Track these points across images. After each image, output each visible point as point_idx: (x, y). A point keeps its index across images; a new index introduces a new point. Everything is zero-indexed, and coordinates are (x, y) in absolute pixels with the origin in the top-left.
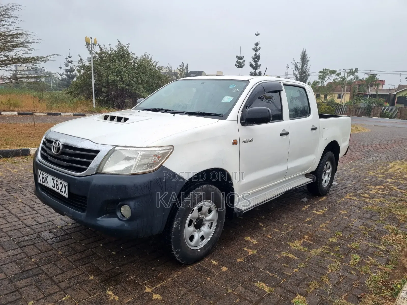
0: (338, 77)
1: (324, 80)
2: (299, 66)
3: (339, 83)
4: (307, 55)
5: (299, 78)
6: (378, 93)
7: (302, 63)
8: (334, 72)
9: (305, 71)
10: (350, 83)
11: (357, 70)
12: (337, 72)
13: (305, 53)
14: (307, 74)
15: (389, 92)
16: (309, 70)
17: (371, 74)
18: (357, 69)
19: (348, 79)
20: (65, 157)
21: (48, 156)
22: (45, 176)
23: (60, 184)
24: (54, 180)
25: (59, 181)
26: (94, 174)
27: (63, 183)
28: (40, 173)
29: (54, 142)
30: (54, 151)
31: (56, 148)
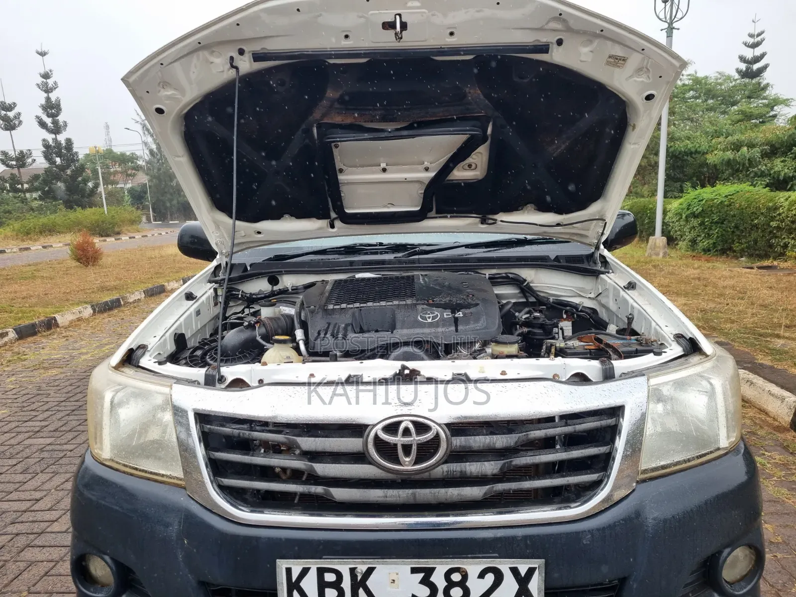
5: (155, 150)
20: (473, 468)
21: (319, 489)
22: (353, 571)
23: (482, 575)
24: (429, 572)
25: (473, 567)
26: (634, 490)
27: (505, 566)
28: (305, 572)
29: (374, 426)
30: (397, 461)
31: (407, 449)
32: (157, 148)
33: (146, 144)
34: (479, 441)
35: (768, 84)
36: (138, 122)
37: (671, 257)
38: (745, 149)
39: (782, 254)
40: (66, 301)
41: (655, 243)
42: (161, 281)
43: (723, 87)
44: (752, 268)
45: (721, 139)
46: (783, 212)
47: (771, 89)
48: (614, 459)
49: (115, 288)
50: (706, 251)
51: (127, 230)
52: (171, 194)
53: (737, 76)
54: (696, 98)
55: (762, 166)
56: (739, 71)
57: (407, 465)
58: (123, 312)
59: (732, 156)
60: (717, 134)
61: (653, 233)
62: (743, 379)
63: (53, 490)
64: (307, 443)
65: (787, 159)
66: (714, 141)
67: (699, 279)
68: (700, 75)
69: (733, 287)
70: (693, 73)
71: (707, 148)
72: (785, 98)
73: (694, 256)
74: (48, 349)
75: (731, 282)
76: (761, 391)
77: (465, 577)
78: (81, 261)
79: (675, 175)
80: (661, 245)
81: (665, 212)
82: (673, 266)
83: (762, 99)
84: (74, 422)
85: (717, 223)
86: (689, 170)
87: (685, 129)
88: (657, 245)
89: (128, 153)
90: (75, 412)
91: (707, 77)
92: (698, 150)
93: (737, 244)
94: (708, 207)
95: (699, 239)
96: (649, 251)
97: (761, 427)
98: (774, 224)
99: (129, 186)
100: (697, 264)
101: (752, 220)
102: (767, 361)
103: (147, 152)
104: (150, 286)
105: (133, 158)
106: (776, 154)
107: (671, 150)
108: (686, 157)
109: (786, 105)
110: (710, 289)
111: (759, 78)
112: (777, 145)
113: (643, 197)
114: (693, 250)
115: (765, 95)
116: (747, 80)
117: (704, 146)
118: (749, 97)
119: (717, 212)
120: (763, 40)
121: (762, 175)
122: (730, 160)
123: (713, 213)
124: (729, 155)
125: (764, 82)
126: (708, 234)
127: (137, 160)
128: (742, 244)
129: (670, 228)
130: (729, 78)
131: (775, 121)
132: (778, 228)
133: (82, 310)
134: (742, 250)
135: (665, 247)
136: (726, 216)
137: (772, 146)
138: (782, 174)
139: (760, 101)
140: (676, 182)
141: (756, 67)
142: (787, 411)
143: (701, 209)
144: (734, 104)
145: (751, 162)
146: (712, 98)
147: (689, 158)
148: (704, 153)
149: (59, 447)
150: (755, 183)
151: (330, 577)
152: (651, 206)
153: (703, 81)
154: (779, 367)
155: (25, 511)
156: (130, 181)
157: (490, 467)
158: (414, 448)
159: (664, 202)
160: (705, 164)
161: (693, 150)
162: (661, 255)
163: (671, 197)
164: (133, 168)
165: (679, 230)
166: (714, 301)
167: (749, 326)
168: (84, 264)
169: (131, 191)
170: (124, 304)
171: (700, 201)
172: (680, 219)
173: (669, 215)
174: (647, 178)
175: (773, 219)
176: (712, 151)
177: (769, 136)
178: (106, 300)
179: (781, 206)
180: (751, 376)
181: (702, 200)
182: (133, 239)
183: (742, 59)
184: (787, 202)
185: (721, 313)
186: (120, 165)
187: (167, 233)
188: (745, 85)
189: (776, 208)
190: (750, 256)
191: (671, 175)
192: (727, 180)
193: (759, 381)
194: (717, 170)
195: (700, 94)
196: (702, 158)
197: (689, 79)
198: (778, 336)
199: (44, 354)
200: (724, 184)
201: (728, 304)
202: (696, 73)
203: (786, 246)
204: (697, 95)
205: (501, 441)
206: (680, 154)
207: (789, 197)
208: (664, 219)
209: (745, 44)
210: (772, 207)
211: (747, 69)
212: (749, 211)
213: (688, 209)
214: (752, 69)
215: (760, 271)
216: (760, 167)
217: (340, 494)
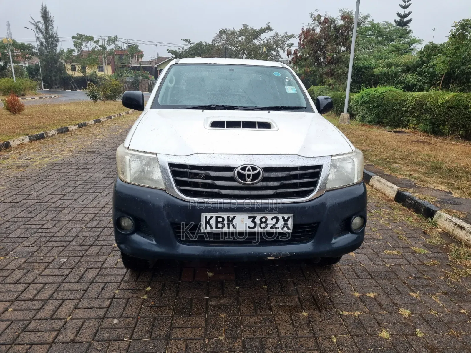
0: (97, 46)
1: (81, 48)
2: (42, 26)
3: (99, 53)
4: (50, 13)
5: (44, 43)
6: (142, 66)
7: (45, 23)
8: (91, 39)
9: (52, 35)
10: (111, 53)
11: (117, 38)
12: (95, 39)
13: (45, 11)
14: (56, 39)
15: (150, 64)
16: (57, 33)
17: (129, 44)
18: (116, 36)
19: (108, 48)
20: (271, 184)
21: (217, 190)
22: (228, 217)
23: (272, 219)
24: (254, 218)
25: (269, 216)
26: (324, 194)
27: (280, 216)
28: (211, 217)
29: (237, 168)
30: (245, 180)
31: (249, 176)
32: (46, 42)
33: (38, 38)
34: (273, 175)
35: (411, 30)
36: (32, 24)
37: (351, 124)
38: (394, 67)
39: (407, 125)
40: (12, 133)
41: (344, 117)
42: (66, 125)
43: (387, 30)
44: (391, 132)
45: (382, 61)
46: (409, 103)
47: (412, 33)
48: (318, 183)
49: (39, 127)
50: (370, 122)
51: (29, 93)
52: (56, 72)
53: (395, 24)
54: (372, 35)
55: (401, 78)
56: (396, 22)
57: (248, 182)
58: (47, 141)
59: (387, 71)
60: (380, 58)
61: (343, 112)
62: (377, 180)
63: (49, 221)
64: (213, 174)
65: (414, 74)
66: (378, 61)
67: (364, 136)
68: (375, 22)
69: (379, 140)
70: (372, 20)
71: (375, 65)
72: (419, 39)
73: (363, 125)
74: (11, 158)
75: (379, 138)
76: (383, 185)
77: (266, 219)
78: (11, 111)
79: (357, 79)
80: (347, 118)
81: (350, 100)
82: (352, 129)
83: (407, 39)
84: (46, 193)
85: (376, 107)
86: (364, 78)
87: (364, 54)
88: (345, 117)
89: (26, 44)
90: (43, 189)
91: (379, 24)
92: (370, 66)
93: (385, 119)
94: (372, 99)
95: (366, 115)
96: (340, 121)
97: (382, 200)
98: (404, 109)
99: (27, 65)
100: (364, 128)
101: (393, 107)
102: (388, 173)
103: (39, 43)
104: (60, 127)
105: (30, 47)
106: (409, 71)
107: (356, 65)
108: (363, 70)
109: (419, 43)
110: (368, 141)
111: (406, 26)
112: (410, 67)
113: (339, 91)
114: (363, 122)
115: (409, 36)
116: (400, 27)
117: (373, 65)
118: (400, 37)
119: (376, 102)
120: (410, 5)
121: (401, 82)
122: (385, 73)
123: (374, 102)
124: (385, 70)
125: (409, 29)
126: (371, 113)
127: (32, 48)
128: (387, 119)
129: (352, 109)
130: (390, 25)
131: (413, 52)
132: (406, 111)
133: (24, 138)
134: (387, 122)
135: (349, 118)
136: (381, 104)
137: (408, 67)
138: (411, 82)
139: (406, 40)
140: (357, 84)
141: (405, 20)
142: (393, 193)
143: (368, 99)
144: (392, 40)
145: (396, 75)
146: (381, 36)
147: (365, 71)
148: (373, 68)
149: (43, 204)
150: (397, 86)
151: (220, 220)
152: (343, 96)
153: (377, 26)
154: (394, 175)
155: (39, 229)
156: (27, 62)
157: (276, 184)
158: (251, 175)
159: (350, 94)
160: (372, 75)
161: (367, 66)
162: (346, 123)
163: (354, 92)
164: (30, 54)
165: (357, 110)
166: (369, 147)
167: (383, 158)
168: (13, 112)
169: (28, 68)
170: (47, 137)
171: (368, 95)
172: (357, 104)
173: (352, 101)
174: (342, 80)
175: (403, 106)
176: (377, 67)
177: (407, 61)
178: (36, 134)
179: (408, 100)
180: (381, 179)
181: (369, 95)
182: (34, 99)
183: (399, 15)
184: (411, 98)
185: (372, 152)
186: (20, 51)
187: (55, 97)
188: (399, 30)
189: (405, 101)
190: (391, 126)
191: (354, 79)
192: (383, 84)
193: (383, 181)
194: (379, 78)
195: (374, 34)
196: (372, 71)
197: (369, 24)
198: (396, 163)
199: (10, 161)
200: (381, 86)
201: (376, 148)
202: (373, 21)
203: (408, 121)
204: (373, 34)
205: (281, 175)
206: (360, 68)
207: (412, 95)
208: (349, 104)
209: (401, 6)
210: (403, 100)
211: (401, 20)
212: (392, 102)
213: (362, 99)
214: (403, 21)
215: (394, 133)
216: (400, 78)
217: (224, 192)
